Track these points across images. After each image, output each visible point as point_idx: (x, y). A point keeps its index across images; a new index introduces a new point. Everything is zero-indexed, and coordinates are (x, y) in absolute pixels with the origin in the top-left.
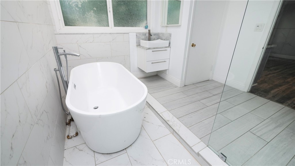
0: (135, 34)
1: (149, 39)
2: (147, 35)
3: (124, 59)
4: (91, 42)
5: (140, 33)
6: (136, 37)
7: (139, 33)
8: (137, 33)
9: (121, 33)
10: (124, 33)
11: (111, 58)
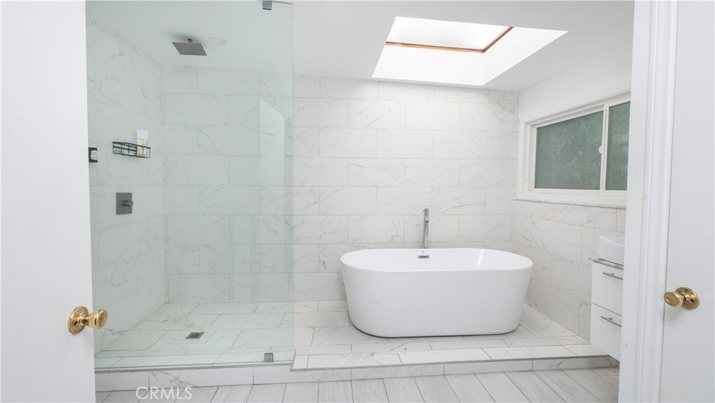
4: (548, 219)
9: (608, 208)
10: (617, 208)
11: (578, 266)
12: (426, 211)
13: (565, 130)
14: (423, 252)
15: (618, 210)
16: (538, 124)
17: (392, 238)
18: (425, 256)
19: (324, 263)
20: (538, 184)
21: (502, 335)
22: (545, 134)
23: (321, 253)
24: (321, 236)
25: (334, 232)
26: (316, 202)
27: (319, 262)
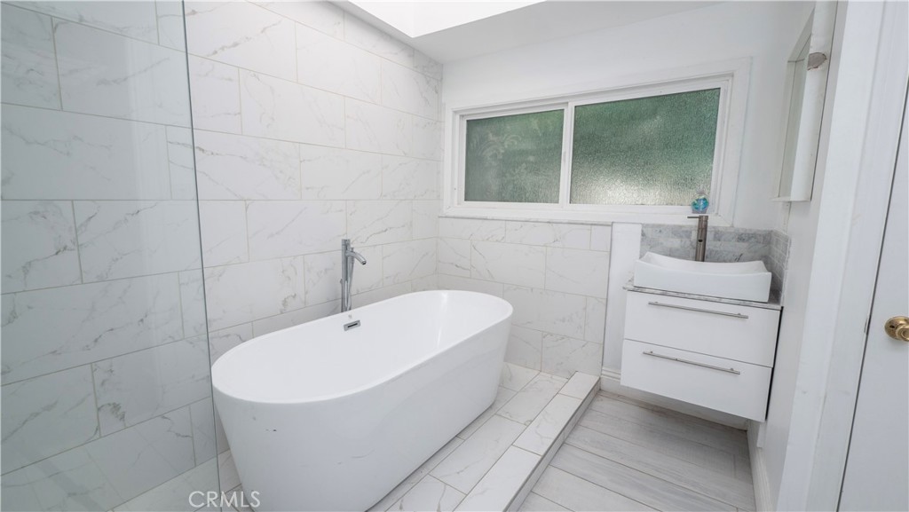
0: (639, 229)
1: (701, 255)
2: (694, 236)
3: (585, 309)
4: (497, 241)
5: (659, 226)
6: (642, 240)
7: (653, 226)
8: (645, 226)
9: (583, 224)
10: (592, 225)
11: (541, 293)
12: (346, 244)
13: (508, 127)
14: (350, 316)
15: (593, 227)
16: (468, 115)
17: (285, 303)
18: (355, 324)
19: (116, 407)
20: (469, 196)
21: (490, 407)
22: (478, 129)
23: (103, 384)
24: (96, 341)
25: (142, 320)
26: (65, 248)
27: (99, 409)
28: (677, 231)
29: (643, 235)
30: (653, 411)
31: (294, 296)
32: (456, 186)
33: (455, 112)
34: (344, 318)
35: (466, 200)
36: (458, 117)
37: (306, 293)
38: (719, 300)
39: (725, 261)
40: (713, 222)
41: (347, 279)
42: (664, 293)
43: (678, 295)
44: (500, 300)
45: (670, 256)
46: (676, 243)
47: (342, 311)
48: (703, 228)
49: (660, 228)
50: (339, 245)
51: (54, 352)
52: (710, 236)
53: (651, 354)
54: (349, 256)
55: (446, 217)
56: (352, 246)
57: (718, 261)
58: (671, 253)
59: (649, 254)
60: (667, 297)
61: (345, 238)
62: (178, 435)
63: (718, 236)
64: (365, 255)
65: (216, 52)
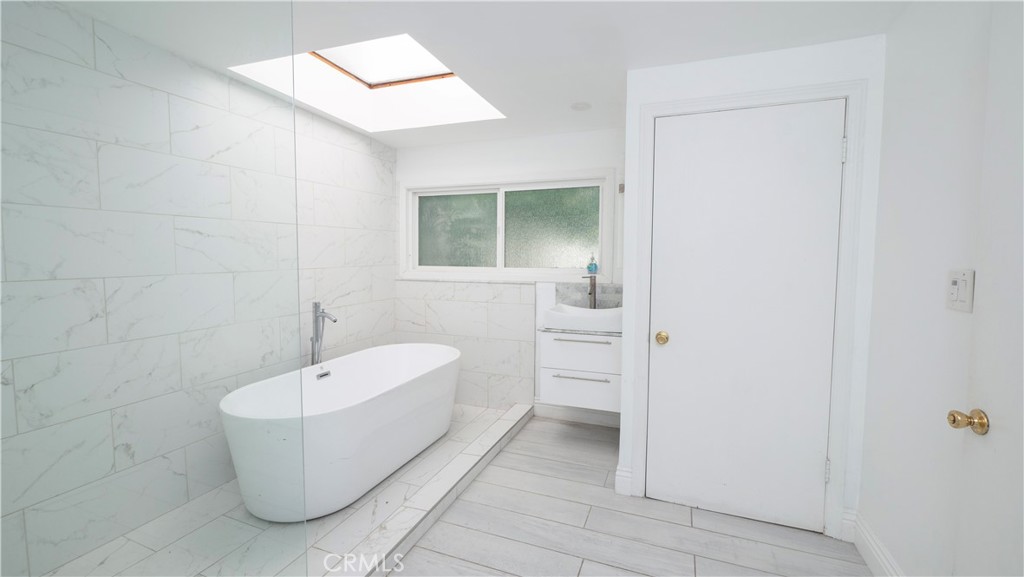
0: (554, 286)
1: (594, 305)
2: (588, 290)
3: (519, 351)
4: (448, 299)
5: (567, 284)
6: (556, 295)
7: (564, 284)
8: (558, 284)
9: (514, 283)
10: (521, 284)
11: (484, 341)
12: (316, 306)
13: (454, 205)
14: (321, 368)
15: (522, 286)
16: (420, 193)
17: (264, 358)
18: (326, 375)
19: (128, 447)
20: (423, 261)
21: (445, 435)
22: (429, 205)
23: (119, 427)
24: (116, 391)
25: (150, 374)
26: (97, 316)
27: (115, 449)
28: (578, 287)
29: (557, 290)
30: (570, 425)
31: (272, 353)
32: (411, 253)
33: (409, 190)
34: (317, 369)
35: (420, 264)
36: (410, 194)
37: (282, 349)
38: (595, 333)
39: (609, 308)
40: (600, 279)
41: (317, 340)
42: (564, 331)
43: (572, 332)
44: (453, 349)
45: (575, 306)
46: (578, 296)
47: (313, 364)
48: (593, 285)
49: (567, 286)
50: (310, 308)
51: (84, 400)
52: (598, 290)
53: (558, 376)
54: (319, 314)
55: (403, 280)
56: (322, 308)
57: (605, 308)
58: (576, 304)
59: (560, 305)
60: (566, 334)
61: (317, 301)
62: (175, 473)
63: (604, 291)
64: (334, 314)
65: (213, 156)
